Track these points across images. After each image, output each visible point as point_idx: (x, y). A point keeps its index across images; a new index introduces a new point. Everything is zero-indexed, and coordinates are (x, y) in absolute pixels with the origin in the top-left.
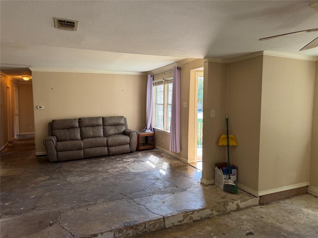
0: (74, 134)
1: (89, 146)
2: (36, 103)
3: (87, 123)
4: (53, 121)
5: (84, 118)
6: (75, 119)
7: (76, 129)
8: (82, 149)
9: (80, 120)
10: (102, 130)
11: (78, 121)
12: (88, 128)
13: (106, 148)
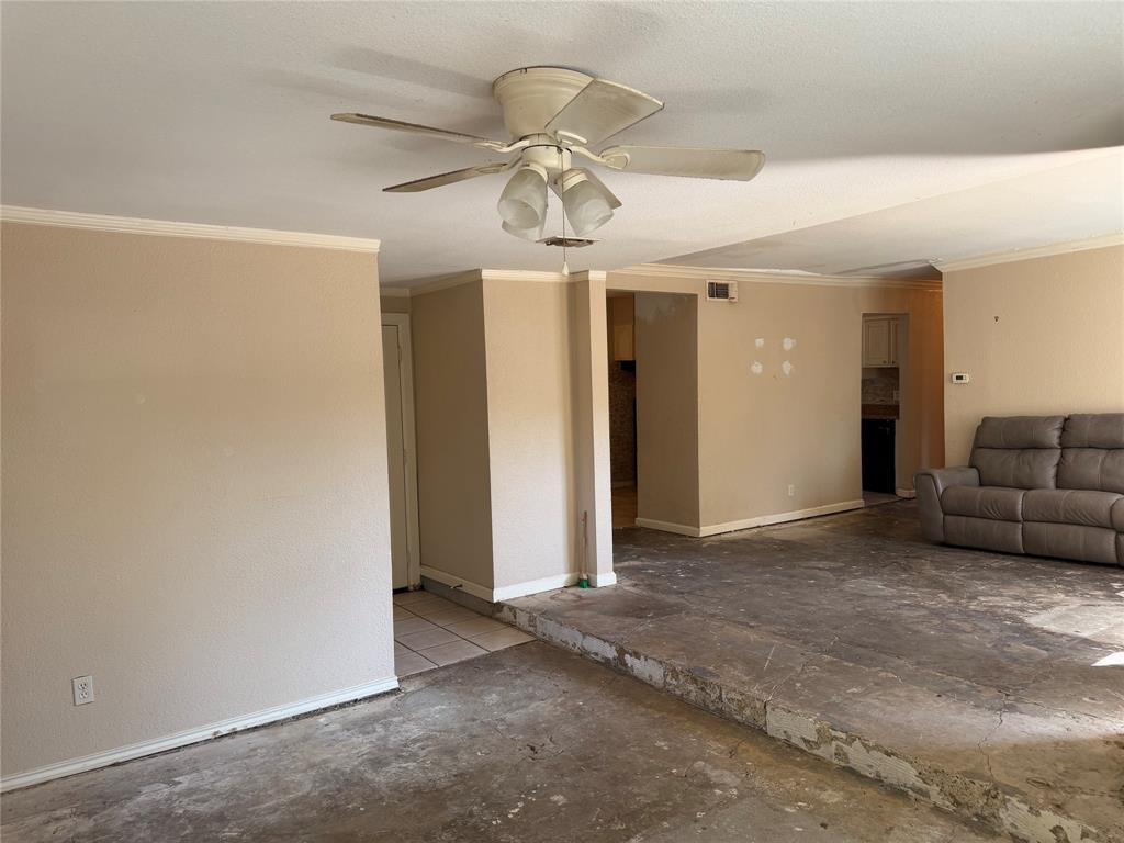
0: (1030, 467)
1: (1043, 515)
2: (950, 368)
3: (1088, 432)
4: (986, 420)
5: (1083, 417)
6: (1050, 419)
7: (1044, 453)
8: (1018, 522)
9: (1067, 423)
11: (1058, 425)
12: (1088, 453)
13: (1111, 536)
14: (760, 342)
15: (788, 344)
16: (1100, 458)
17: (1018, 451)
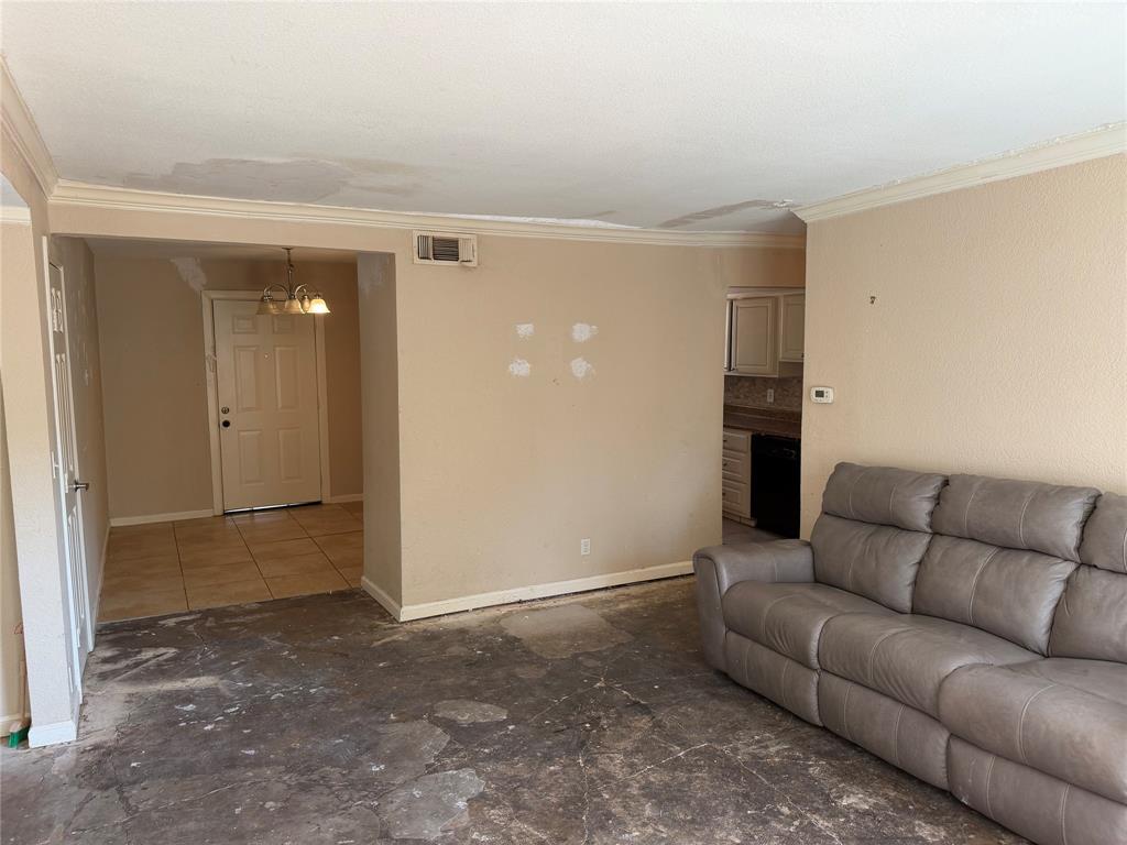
0: (879, 561)
2: (812, 375)
3: (968, 509)
4: (840, 467)
5: (967, 480)
7: (904, 538)
8: (814, 669)
9: (946, 488)
10: (1055, 591)
11: (931, 491)
12: (967, 549)
13: (940, 738)
14: (525, 329)
15: (582, 332)
16: (981, 563)
17: (872, 529)
